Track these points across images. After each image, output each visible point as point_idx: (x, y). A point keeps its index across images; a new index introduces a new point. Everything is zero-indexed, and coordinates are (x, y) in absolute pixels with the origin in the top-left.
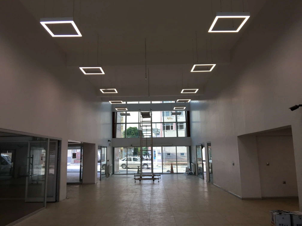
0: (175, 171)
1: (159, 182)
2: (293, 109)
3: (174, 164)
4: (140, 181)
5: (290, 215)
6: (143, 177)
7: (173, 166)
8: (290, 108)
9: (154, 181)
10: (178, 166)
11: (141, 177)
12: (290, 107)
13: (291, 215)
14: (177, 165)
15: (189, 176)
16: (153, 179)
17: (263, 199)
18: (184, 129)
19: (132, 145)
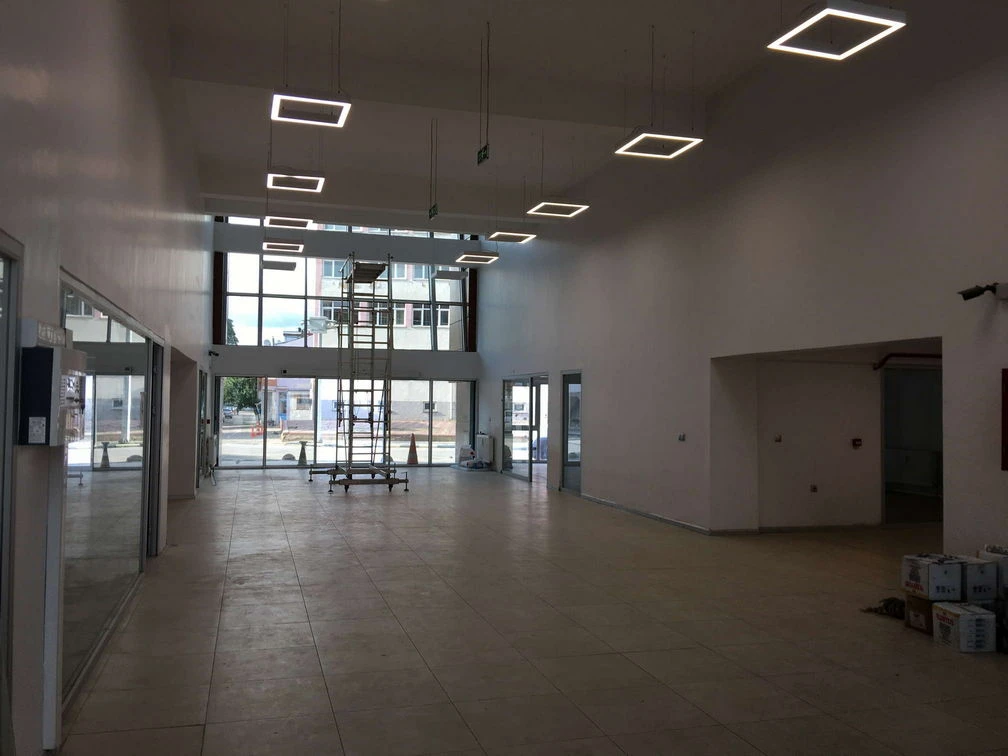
0: (422, 458)
1: (406, 490)
2: (968, 295)
3: (422, 438)
4: (347, 488)
5: (959, 565)
6: (355, 477)
7: (417, 444)
8: (960, 293)
9: (391, 487)
10: (434, 444)
11: (350, 477)
12: (962, 290)
13: (961, 563)
14: (430, 439)
15: (476, 473)
16: (391, 482)
17: (761, 533)
18: (448, 326)
19: (285, 372)
